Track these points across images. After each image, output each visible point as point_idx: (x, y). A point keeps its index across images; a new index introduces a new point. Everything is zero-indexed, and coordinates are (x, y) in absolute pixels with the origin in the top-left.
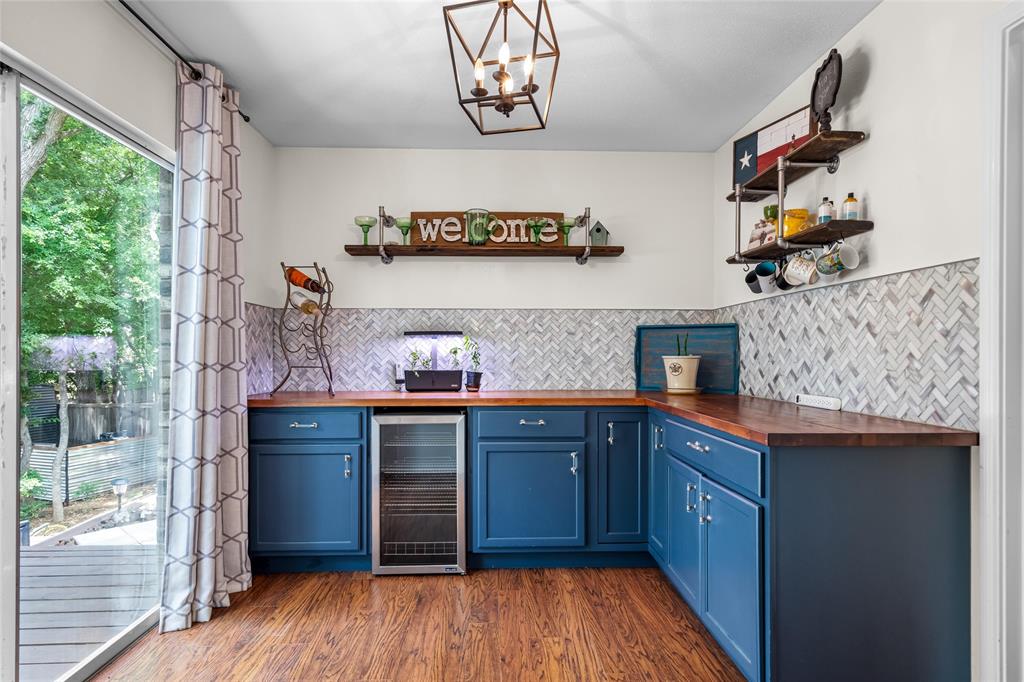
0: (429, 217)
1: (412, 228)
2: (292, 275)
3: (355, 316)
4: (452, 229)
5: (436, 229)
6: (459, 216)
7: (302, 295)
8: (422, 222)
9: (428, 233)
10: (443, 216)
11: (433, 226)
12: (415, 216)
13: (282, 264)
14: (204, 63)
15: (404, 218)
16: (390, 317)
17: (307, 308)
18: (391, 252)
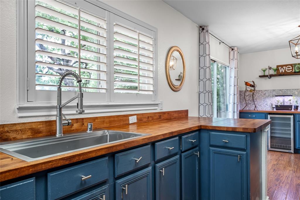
0: (282, 66)
1: (277, 70)
2: (247, 84)
3: (261, 92)
4: (289, 69)
5: (284, 69)
6: (291, 65)
7: (249, 88)
8: (280, 68)
9: (281, 70)
10: (286, 65)
11: (283, 69)
12: (278, 66)
13: (245, 82)
14: (234, 47)
15: (275, 67)
16: (271, 92)
17: (251, 91)
18: (271, 76)
